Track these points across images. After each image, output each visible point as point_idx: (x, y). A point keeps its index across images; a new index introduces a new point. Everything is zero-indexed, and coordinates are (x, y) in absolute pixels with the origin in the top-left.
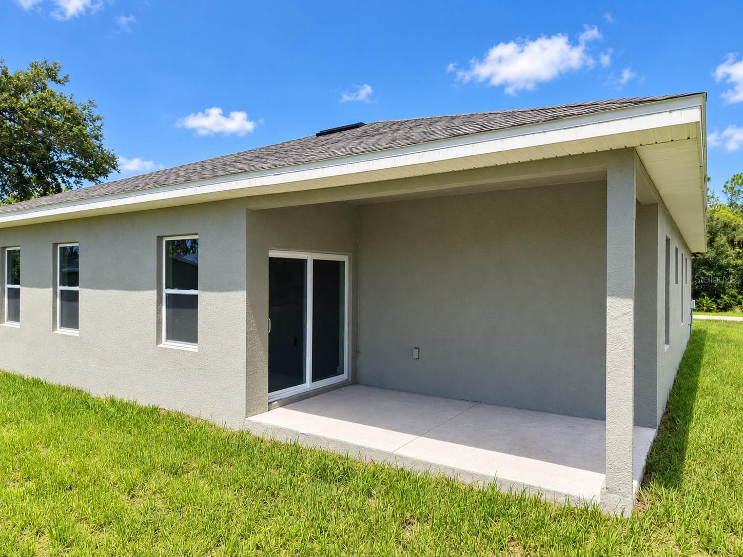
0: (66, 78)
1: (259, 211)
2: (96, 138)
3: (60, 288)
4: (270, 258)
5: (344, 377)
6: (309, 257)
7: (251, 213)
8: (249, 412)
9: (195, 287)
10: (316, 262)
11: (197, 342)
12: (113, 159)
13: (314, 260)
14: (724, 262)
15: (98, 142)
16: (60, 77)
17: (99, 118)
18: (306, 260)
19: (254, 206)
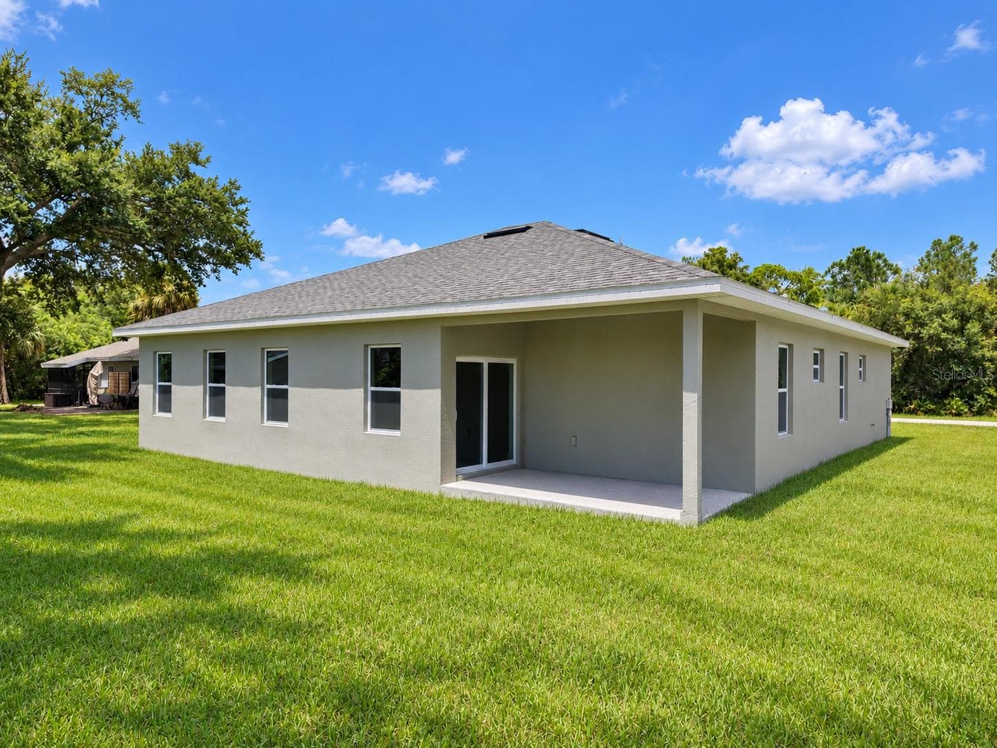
0: (208, 160)
1: (451, 328)
2: (240, 224)
3: (267, 386)
4: (458, 363)
5: (514, 461)
6: (485, 361)
7: (443, 328)
8: (443, 480)
9: (398, 385)
10: (490, 365)
11: (399, 429)
12: (258, 245)
13: (489, 363)
14: (978, 354)
15: (241, 229)
16: (202, 157)
17: (242, 201)
18: (482, 363)
19: (447, 324)
